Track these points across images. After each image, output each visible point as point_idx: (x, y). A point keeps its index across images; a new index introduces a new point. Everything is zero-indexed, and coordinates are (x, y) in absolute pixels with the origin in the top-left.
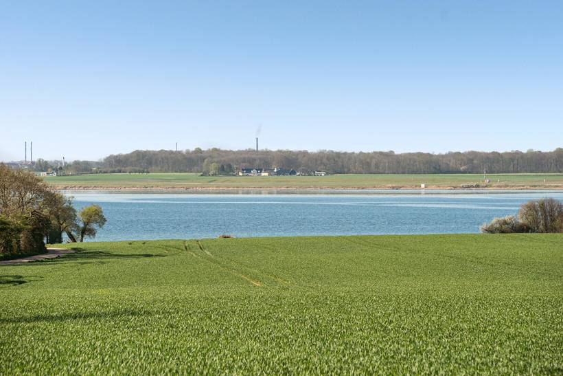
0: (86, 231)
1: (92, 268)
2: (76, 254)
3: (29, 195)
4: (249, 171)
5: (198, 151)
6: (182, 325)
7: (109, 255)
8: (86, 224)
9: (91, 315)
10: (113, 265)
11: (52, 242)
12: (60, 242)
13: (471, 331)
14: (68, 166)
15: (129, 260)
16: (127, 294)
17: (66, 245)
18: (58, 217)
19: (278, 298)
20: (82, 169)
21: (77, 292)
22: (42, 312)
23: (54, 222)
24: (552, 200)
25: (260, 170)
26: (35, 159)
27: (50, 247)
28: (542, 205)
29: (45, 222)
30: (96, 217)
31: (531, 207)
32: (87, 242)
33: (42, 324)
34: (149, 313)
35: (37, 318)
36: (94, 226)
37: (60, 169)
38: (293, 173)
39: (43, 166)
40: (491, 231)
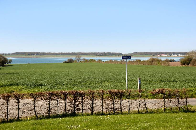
0: (10, 63)
1: (10, 67)
2: (8, 66)
3: (1, 58)
4: (32, 55)
5: (25, 52)
6: (23, 75)
7: (13, 66)
8: (10, 62)
9: (10, 74)
10: (13, 67)
11: (5, 64)
12: (6, 64)
13: (61, 75)
14: (7, 54)
15: (15, 67)
16: (15, 71)
17: (7, 64)
18: (6, 61)
19: (36, 71)
20: (9, 55)
21: (8, 71)
22: (3, 73)
23: (5, 61)
24: (71, 59)
25: (33, 55)
26: (2, 53)
27: (4, 65)
28: (70, 59)
29: (4, 61)
30: (11, 61)
31: (69, 60)
32: (10, 64)
33: (3, 75)
34: (18, 73)
35: (3, 74)
36: (11, 62)
37: (6, 55)
38: (38, 55)
39: (4, 54)
40: (64, 62)
